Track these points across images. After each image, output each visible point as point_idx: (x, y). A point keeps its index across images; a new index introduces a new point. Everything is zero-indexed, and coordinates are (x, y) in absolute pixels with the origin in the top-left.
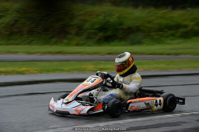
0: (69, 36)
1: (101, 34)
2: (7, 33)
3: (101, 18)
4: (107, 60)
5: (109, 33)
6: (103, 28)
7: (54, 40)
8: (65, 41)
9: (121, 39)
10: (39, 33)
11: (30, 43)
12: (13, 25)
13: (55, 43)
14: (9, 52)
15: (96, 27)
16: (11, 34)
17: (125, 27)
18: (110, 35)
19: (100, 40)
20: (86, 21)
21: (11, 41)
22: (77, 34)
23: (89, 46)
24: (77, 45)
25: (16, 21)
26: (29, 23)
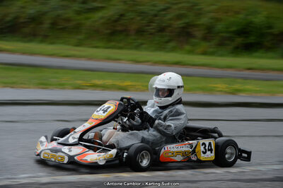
0: (194, 40)
1: (239, 40)
2: (108, 31)
3: (241, 16)
4: (246, 79)
5: (252, 39)
6: (244, 31)
7: (172, 44)
8: (188, 47)
9: (269, 49)
10: (151, 34)
11: (137, 47)
12: (116, 21)
13: (173, 50)
14: (109, 59)
15: (234, 29)
16: (113, 33)
17: (275, 31)
18: (253, 41)
19: (237, 48)
20: (218, 20)
21: (113, 44)
22: (205, 39)
23: (221, 55)
24: (204, 53)
25: (122, 15)
26: (139, 18)
